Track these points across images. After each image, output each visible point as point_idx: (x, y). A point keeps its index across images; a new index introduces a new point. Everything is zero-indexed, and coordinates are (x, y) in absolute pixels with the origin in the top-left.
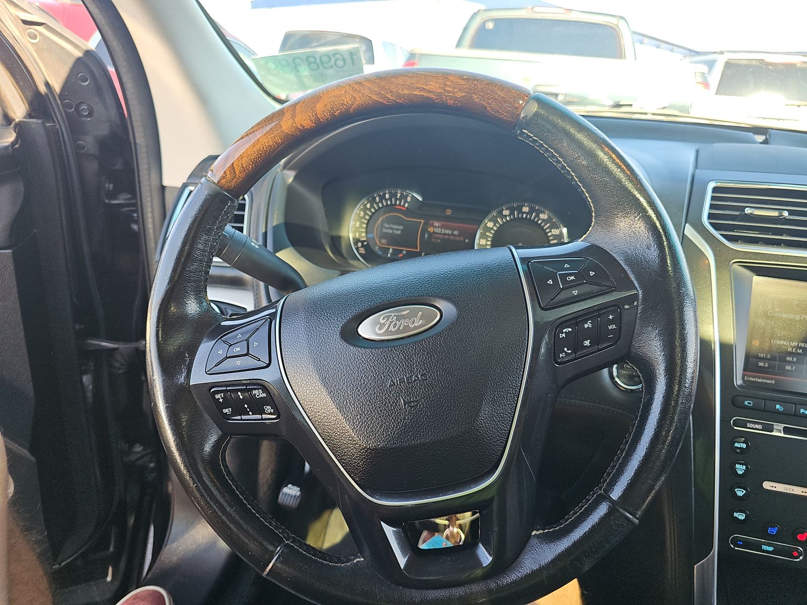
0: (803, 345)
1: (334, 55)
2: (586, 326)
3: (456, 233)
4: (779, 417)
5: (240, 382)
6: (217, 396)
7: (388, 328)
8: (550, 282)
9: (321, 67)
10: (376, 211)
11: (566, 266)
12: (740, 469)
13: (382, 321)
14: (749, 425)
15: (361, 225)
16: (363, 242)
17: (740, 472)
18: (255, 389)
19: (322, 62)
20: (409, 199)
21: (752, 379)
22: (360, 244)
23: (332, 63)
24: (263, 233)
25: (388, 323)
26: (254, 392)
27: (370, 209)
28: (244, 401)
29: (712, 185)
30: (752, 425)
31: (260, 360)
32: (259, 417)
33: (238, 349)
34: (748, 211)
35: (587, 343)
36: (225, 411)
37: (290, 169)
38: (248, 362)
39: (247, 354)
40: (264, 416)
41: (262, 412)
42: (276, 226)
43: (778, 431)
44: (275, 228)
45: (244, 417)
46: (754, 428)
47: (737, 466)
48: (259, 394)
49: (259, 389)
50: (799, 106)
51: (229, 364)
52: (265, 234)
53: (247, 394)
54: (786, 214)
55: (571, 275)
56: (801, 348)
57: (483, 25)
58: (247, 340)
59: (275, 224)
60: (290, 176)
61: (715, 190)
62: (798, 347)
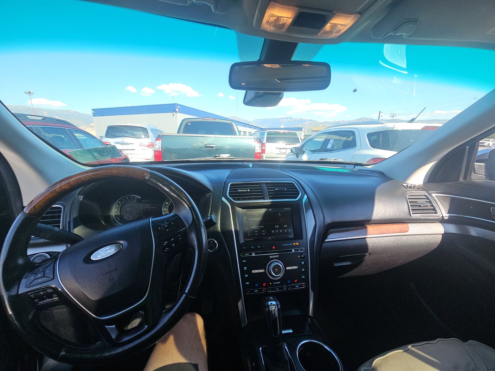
0: (258, 227)
1: (105, 148)
2: (172, 240)
3: (156, 207)
4: (253, 250)
5: (40, 288)
6: (31, 296)
7: (102, 255)
8: (160, 228)
9: (100, 152)
10: (123, 204)
11: (165, 222)
12: (245, 268)
13: (100, 253)
14: (245, 254)
15: (117, 210)
16: (119, 216)
17: (245, 270)
18: (48, 289)
19: (100, 151)
20: (136, 198)
21: (247, 240)
22: (118, 217)
23: (105, 151)
24: (68, 222)
25: (102, 253)
26: (47, 291)
27: (121, 204)
28: (43, 295)
29: (230, 184)
30: (246, 254)
31: (49, 278)
32: (51, 299)
33: (40, 275)
34: (239, 191)
35: (173, 245)
36: (36, 301)
37: (80, 195)
38: (45, 279)
39: (44, 276)
40: (53, 299)
41: (52, 297)
42: (75, 218)
43: (254, 255)
44: (74, 219)
45: (45, 301)
46: (247, 255)
47: (244, 268)
48: (50, 291)
49: (49, 289)
50: (290, 144)
51: (35, 282)
52: (69, 222)
53: (44, 292)
54: (249, 190)
55: (166, 225)
56: (258, 228)
57: (187, 124)
58: (44, 271)
59: (74, 217)
60: (81, 198)
61: (231, 185)
62: (257, 228)
